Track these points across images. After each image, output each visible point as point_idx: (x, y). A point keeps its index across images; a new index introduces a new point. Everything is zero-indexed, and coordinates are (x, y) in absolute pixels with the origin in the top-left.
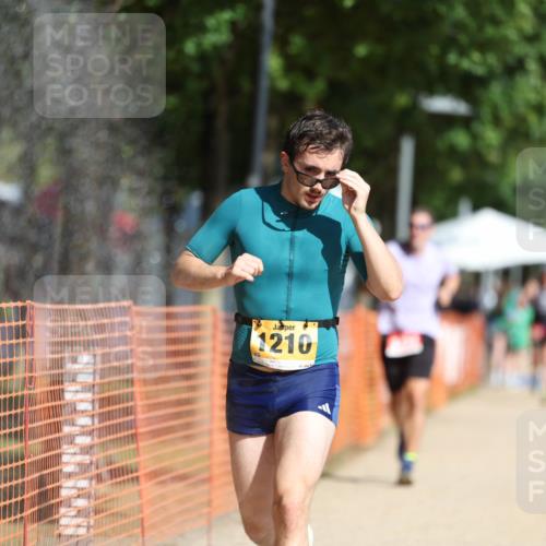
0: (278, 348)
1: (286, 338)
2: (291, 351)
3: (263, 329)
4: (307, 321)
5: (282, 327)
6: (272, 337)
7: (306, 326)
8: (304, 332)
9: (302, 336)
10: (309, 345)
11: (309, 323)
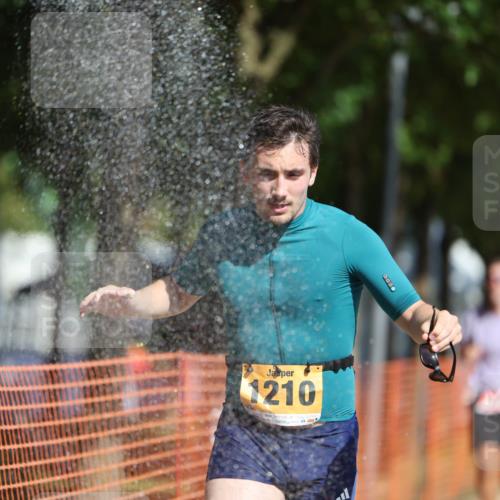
0: (274, 399)
1: (283, 386)
2: (289, 402)
3: (255, 375)
4: (308, 365)
5: (278, 373)
6: (266, 385)
7: (307, 371)
8: (305, 379)
9: (303, 384)
10: (312, 395)
11: (311, 367)
